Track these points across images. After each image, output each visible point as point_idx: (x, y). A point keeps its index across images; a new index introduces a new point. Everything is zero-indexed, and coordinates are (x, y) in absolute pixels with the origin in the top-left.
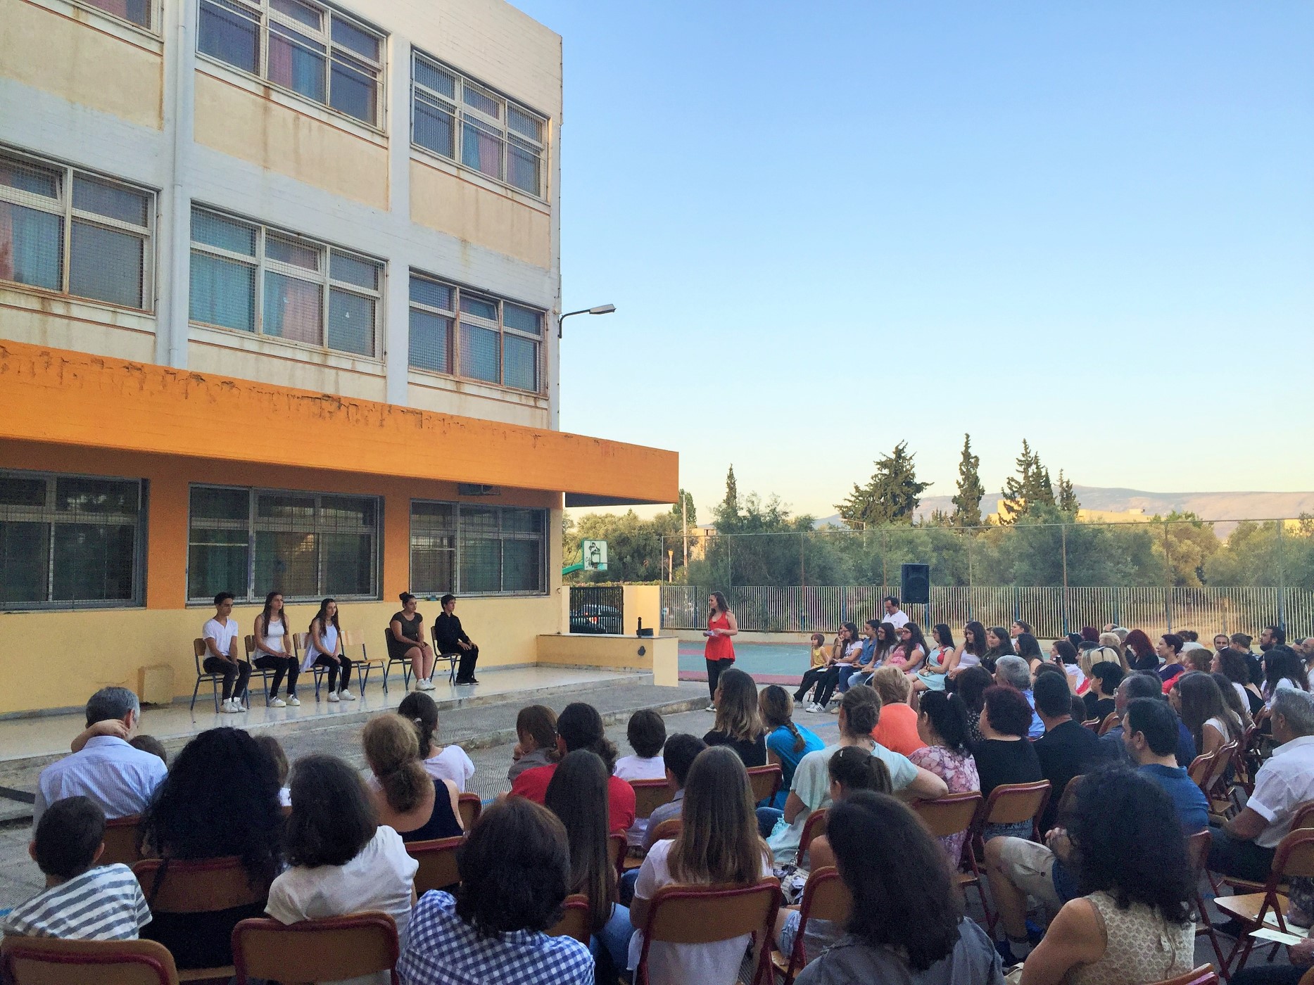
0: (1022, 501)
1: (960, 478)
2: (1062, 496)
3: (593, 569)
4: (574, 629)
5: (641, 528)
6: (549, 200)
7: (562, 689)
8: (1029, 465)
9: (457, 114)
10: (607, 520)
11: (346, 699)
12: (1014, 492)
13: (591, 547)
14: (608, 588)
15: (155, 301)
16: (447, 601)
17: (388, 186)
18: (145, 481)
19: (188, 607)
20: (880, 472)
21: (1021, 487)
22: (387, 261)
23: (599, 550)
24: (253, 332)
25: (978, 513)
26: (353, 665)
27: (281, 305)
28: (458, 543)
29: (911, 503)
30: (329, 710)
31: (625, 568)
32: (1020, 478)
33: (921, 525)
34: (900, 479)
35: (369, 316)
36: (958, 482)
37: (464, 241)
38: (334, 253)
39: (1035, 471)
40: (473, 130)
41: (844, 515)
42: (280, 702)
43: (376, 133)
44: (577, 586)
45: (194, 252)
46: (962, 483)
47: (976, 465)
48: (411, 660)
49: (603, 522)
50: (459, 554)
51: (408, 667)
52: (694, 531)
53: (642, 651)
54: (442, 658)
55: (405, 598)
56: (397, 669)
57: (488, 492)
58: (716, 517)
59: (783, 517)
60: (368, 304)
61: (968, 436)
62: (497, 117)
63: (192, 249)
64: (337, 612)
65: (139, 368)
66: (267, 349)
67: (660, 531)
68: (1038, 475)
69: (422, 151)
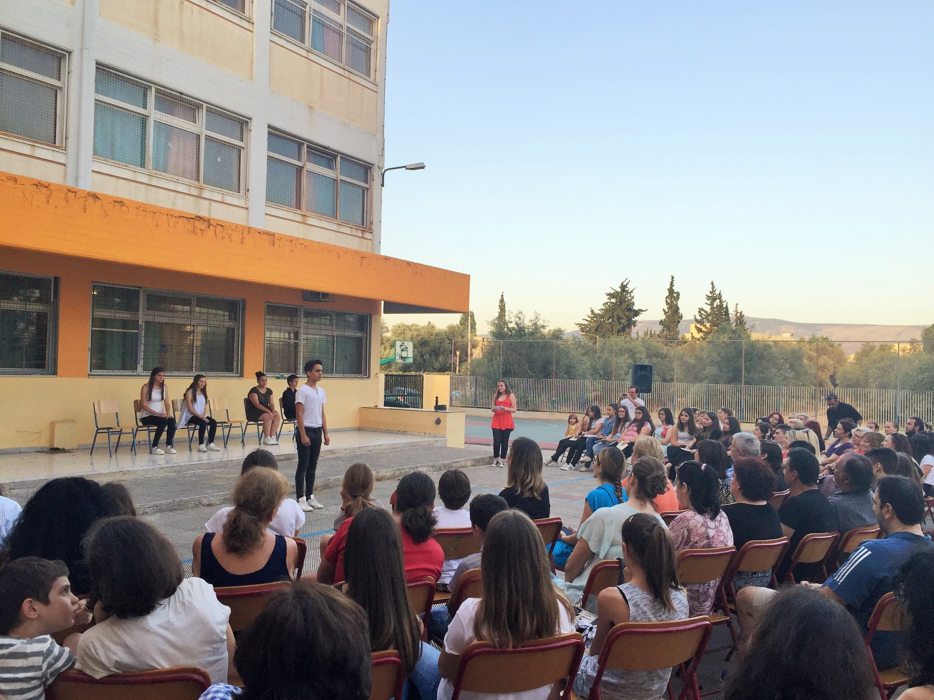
0: (708, 325)
1: (666, 307)
2: (737, 323)
3: (402, 361)
4: (387, 404)
5: (437, 334)
6: (377, 80)
7: (378, 448)
8: (715, 300)
9: (307, 9)
10: (412, 328)
11: (212, 450)
12: (703, 318)
13: (401, 346)
14: (412, 376)
15: (66, 139)
16: (291, 379)
17: (252, 61)
18: (57, 279)
19: (90, 377)
20: (609, 301)
21: (708, 315)
22: (250, 119)
23: (407, 348)
24: (144, 168)
25: (678, 333)
26: (218, 425)
27: (167, 148)
28: (302, 336)
29: (631, 324)
30: (199, 457)
31: (424, 363)
32: (708, 309)
33: (637, 339)
34: (624, 306)
35: (236, 162)
36: (664, 310)
37: (311, 108)
38: (209, 110)
39: (719, 304)
40: (320, 23)
41: (582, 330)
42: (160, 451)
43: (244, 19)
44: (390, 373)
45: (98, 103)
46: (667, 310)
47: (677, 298)
48: (262, 422)
49: (410, 330)
50: (302, 345)
51: (261, 428)
52: (475, 338)
53: (438, 422)
54: (287, 422)
55: (259, 375)
56: (253, 429)
57: (326, 300)
58: (493, 327)
59: (542, 330)
60: (236, 152)
61: (673, 278)
62: (338, 13)
63: (96, 100)
64: (206, 385)
65: (47, 186)
66: (154, 182)
67: (451, 336)
68: (720, 306)
69: (280, 35)
